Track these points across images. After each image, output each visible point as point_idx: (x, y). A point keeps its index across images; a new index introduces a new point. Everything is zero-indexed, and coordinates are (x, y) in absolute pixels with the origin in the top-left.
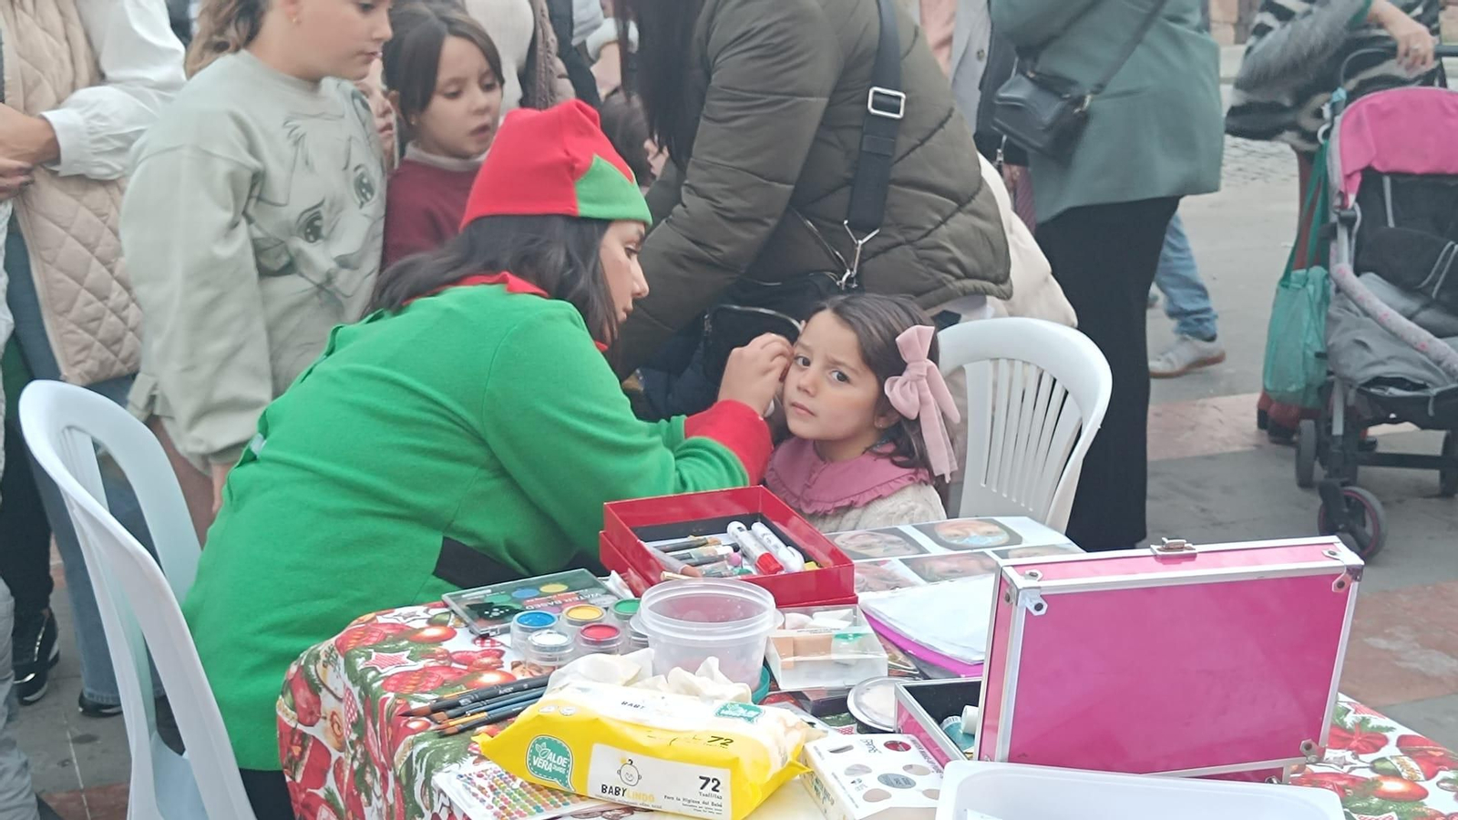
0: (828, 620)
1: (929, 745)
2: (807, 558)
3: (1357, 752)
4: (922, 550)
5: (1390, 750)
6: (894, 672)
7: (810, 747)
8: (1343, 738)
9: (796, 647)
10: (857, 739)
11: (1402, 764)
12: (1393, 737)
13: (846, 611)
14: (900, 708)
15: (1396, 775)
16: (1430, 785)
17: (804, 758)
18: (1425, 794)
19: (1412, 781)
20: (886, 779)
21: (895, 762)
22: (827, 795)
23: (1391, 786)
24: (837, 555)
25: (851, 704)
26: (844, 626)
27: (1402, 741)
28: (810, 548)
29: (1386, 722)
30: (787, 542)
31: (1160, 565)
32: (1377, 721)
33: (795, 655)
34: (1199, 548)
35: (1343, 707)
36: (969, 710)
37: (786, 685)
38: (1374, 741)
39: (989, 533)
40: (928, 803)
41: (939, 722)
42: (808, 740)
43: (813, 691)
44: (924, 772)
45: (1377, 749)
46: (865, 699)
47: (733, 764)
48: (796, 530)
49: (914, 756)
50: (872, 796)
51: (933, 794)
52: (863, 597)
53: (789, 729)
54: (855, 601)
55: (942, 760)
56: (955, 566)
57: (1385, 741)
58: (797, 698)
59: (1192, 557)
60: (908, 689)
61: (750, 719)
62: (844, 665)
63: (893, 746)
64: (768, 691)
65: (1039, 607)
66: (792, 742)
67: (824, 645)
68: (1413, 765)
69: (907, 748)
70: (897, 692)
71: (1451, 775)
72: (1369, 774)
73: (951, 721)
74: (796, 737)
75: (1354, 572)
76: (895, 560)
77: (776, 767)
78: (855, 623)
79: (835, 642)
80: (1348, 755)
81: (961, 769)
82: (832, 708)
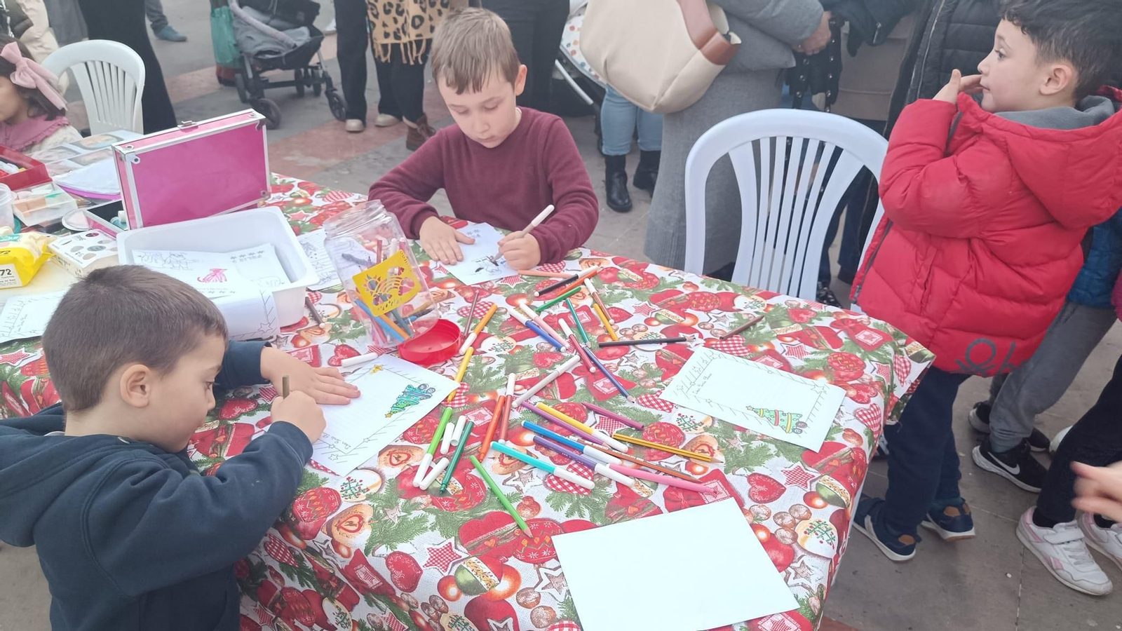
0: (39, 191)
1: (107, 231)
2: (19, 166)
3: (284, 192)
4: (77, 153)
5: (296, 189)
6: (80, 205)
7: (50, 245)
8: (277, 189)
9: (28, 206)
10: (71, 237)
11: (301, 193)
12: (295, 184)
13: (48, 185)
14: (89, 220)
15: (299, 197)
16: (312, 198)
17: (50, 251)
18: (311, 201)
19: (306, 198)
20: (91, 249)
21: (93, 242)
22: (66, 262)
23: (299, 201)
24: (35, 162)
25: (64, 224)
26: (49, 192)
27: (299, 185)
28: (20, 162)
29: (291, 179)
30: (6, 161)
31: (184, 133)
32: (288, 180)
33: (28, 209)
34: (198, 123)
35: (273, 178)
36: (120, 212)
37: (29, 223)
38: (289, 187)
39: (107, 140)
40: (113, 253)
41: (109, 221)
42: (48, 242)
43: (43, 223)
44: (108, 242)
45: (291, 189)
46: (71, 220)
47: (14, 260)
48: (9, 156)
49: (101, 237)
50: (86, 257)
51: (115, 249)
53: (37, 240)
54: (51, 180)
55: (114, 234)
56: (95, 157)
57: (293, 186)
58: (37, 228)
59: (196, 127)
60: (89, 210)
61: (15, 240)
62: (55, 209)
63: (90, 235)
64: (20, 227)
65: (136, 160)
66: (40, 245)
67: (42, 201)
68: (306, 192)
69: (97, 235)
70: (84, 213)
71: (319, 192)
72: (290, 199)
73: (114, 219)
74: (42, 242)
75: (262, 122)
76: (66, 160)
77: (36, 257)
78: (54, 189)
79: (47, 200)
80: (281, 194)
81: (122, 235)
82: (56, 228)
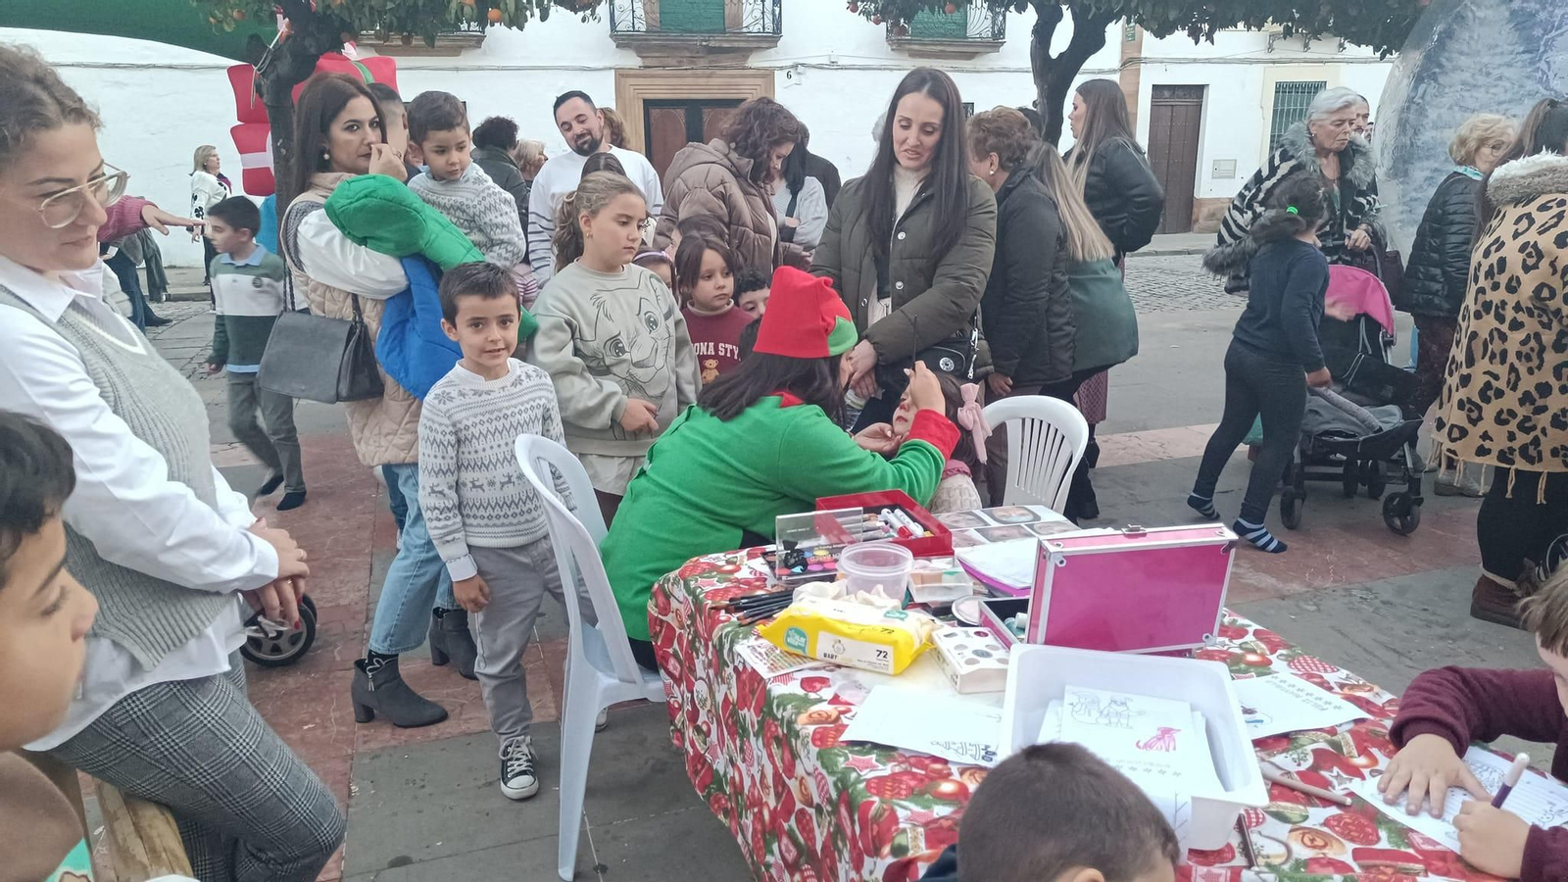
0: (939, 564)
1: (998, 634)
2: (926, 529)
3: (1232, 638)
4: (986, 524)
5: (1250, 638)
6: (976, 593)
7: (934, 634)
8: (1224, 632)
9: (923, 579)
10: (959, 630)
11: (1257, 645)
12: (1251, 630)
13: (949, 559)
14: (981, 613)
15: (1253, 651)
16: (1273, 657)
17: (931, 640)
18: (1270, 662)
19: (1263, 655)
20: (976, 652)
21: (981, 643)
22: (944, 660)
23: (1251, 658)
24: (940, 527)
25: (954, 610)
26: (949, 568)
27: (1256, 633)
28: (927, 523)
29: (1246, 622)
30: (914, 520)
31: (1128, 539)
32: (1241, 621)
33: (923, 583)
34: (1149, 530)
35: (1225, 616)
36: (1020, 615)
37: (918, 599)
38: (1241, 632)
39: (1023, 515)
40: (1002, 666)
41: (1003, 620)
42: (933, 630)
43: (934, 603)
44: (995, 648)
45: (1242, 637)
46: (962, 607)
47: (895, 644)
48: (918, 513)
49: (990, 640)
50: (970, 662)
51: (1005, 661)
52: (957, 550)
53: (923, 624)
54: (952, 553)
55: (1008, 645)
56: (1005, 533)
57: (1246, 632)
58: (924, 606)
59: (1145, 535)
60: (987, 603)
61: (902, 619)
62: (949, 589)
63: (978, 633)
64: (909, 603)
65: (1062, 562)
66: (924, 631)
67: (938, 578)
68: (1263, 646)
69: (986, 635)
70: (979, 604)
71: (1284, 652)
72: (1238, 651)
73: (1010, 620)
74: (927, 628)
75: (1232, 544)
76: (972, 529)
77: (917, 645)
78: (954, 566)
79: (945, 577)
80: (1226, 640)
81: (1019, 648)
82: (943, 612)
